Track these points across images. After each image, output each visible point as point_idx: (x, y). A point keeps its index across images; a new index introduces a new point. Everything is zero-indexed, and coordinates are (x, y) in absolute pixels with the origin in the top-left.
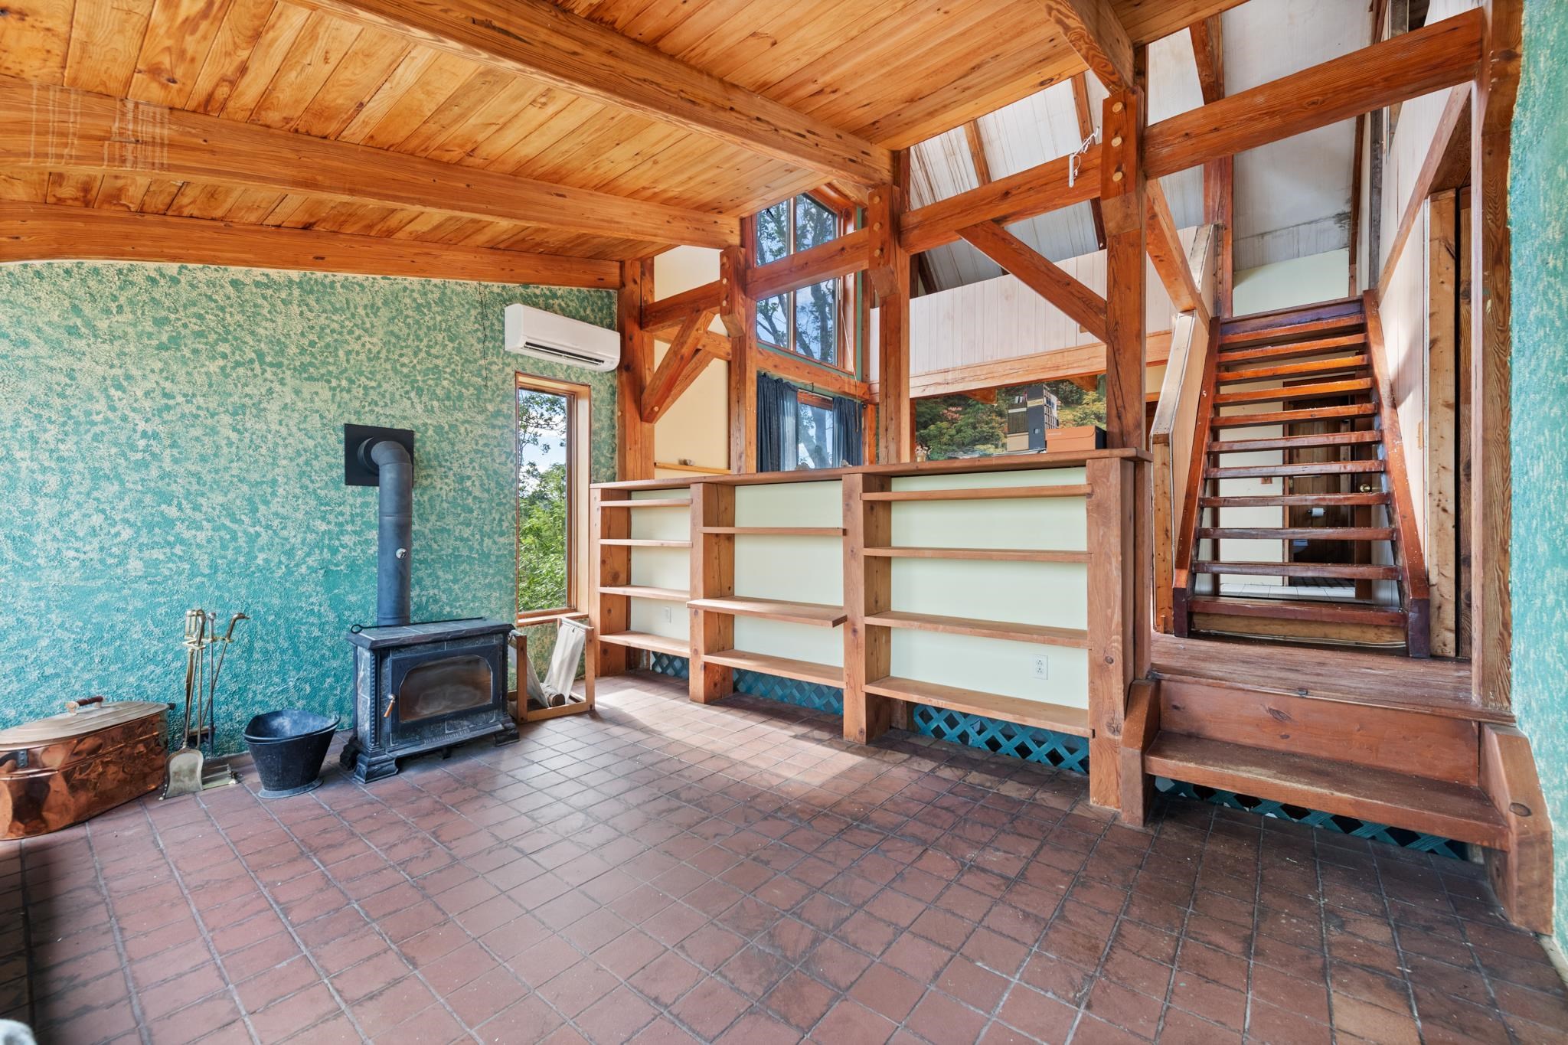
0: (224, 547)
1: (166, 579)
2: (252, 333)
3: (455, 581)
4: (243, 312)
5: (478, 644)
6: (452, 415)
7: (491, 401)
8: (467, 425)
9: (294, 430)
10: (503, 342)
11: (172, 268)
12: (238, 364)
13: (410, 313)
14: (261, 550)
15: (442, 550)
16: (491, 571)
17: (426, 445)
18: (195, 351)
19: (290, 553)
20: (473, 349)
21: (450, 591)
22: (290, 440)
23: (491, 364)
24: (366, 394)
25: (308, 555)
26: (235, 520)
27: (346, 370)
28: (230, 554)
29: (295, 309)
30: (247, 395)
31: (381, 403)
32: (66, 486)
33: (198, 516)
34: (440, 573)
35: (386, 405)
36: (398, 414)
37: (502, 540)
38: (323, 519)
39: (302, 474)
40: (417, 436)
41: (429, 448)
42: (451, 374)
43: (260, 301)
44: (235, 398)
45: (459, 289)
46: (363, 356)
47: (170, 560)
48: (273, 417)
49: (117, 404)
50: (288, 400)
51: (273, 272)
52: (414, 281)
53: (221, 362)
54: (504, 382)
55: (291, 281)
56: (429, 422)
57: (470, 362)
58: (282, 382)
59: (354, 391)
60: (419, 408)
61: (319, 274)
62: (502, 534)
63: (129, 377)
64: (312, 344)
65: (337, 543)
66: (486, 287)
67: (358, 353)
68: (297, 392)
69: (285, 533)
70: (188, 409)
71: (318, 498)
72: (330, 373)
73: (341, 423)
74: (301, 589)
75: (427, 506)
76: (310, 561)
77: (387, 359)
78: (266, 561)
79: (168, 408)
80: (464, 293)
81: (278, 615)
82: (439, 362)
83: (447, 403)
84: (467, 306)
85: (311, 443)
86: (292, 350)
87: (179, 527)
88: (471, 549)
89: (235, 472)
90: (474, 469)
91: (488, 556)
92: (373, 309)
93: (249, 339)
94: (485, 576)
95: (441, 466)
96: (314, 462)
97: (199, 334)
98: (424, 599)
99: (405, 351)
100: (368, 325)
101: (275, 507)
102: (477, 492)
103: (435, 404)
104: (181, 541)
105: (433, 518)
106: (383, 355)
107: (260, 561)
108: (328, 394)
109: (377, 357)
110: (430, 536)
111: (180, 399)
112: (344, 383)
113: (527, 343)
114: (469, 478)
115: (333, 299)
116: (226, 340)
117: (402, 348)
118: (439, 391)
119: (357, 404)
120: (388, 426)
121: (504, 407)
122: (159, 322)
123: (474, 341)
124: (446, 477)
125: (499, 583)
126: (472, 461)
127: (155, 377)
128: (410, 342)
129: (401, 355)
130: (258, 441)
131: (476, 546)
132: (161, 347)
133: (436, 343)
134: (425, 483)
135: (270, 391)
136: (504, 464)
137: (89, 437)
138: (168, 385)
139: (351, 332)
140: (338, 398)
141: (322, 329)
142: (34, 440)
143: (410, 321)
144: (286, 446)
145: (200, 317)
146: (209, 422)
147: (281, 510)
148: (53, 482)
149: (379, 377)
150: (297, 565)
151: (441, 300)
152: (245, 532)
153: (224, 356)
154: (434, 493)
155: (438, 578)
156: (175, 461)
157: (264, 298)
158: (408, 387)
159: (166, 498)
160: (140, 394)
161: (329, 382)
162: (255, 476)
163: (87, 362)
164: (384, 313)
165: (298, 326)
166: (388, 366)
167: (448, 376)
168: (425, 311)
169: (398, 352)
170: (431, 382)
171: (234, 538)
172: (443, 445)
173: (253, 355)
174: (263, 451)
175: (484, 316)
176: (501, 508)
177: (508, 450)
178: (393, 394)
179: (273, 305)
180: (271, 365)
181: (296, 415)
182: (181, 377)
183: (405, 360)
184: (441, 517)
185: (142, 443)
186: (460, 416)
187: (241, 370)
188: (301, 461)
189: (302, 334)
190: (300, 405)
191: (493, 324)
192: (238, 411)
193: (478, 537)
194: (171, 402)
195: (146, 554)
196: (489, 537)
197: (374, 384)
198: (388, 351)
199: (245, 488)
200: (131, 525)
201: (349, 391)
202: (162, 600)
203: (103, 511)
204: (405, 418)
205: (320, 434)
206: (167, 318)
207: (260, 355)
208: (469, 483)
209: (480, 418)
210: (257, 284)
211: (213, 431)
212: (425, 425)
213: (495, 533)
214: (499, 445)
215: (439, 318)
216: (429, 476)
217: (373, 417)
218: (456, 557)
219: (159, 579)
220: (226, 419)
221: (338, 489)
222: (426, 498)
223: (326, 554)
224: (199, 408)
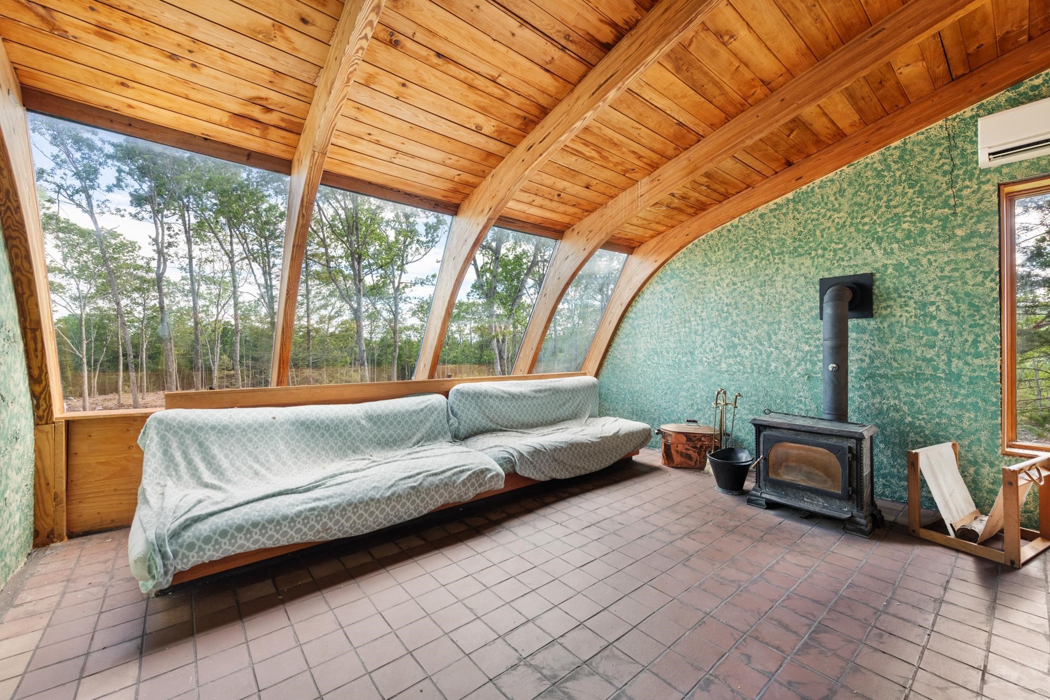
0: (757, 359)
1: (735, 373)
2: (769, 239)
3: (917, 396)
4: (765, 230)
6: (912, 252)
7: (960, 226)
8: (930, 256)
9: (790, 289)
10: (977, 162)
11: (735, 221)
12: (762, 259)
13: (871, 181)
14: (773, 361)
15: (902, 367)
16: (963, 391)
17: (886, 283)
18: (745, 259)
19: (788, 364)
20: (938, 184)
21: (912, 404)
22: (788, 296)
23: (961, 190)
24: (835, 255)
25: (798, 365)
26: (761, 344)
27: (821, 242)
28: (759, 362)
29: (791, 215)
30: (767, 275)
31: (848, 258)
32: (704, 330)
33: (746, 342)
34: (901, 387)
35: (850, 258)
36: (860, 262)
37: (978, 362)
38: (807, 343)
39: (795, 315)
40: (878, 276)
41: (888, 283)
42: (911, 216)
43: (773, 220)
44: (761, 278)
45: (921, 137)
46: (833, 229)
47: (736, 365)
48: (779, 284)
49: (718, 293)
50: (786, 272)
51: (778, 200)
52: (876, 155)
53: (755, 261)
54: (980, 201)
55: (788, 200)
56: (889, 262)
57: (934, 197)
58: (783, 263)
59: (826, 256)
60: (879, 253)
61: (804, 188)
62: (978, 355)
63: (722, 279)
64: (800, 233)
65: (815, 359)
66: (954, 119)
67: (829, 228)
68: (791, 266)
69: (785, 352)
70: (742, 288)
71: (803, 330)
72: (810, 247)
73: (817, 280)
74: (794, 387)
75: (887, 330)
76: (799, 369)
77: (852, 224)
78: (776, 368)
79: (735, 289)
80: (927, 138)
81: (782, 399)
82: (899, 210)
83: (907, 242)
84: (930, 149)
85: (799, 296)
86: (789, 241)
87: (739, 348)
88: (936, 369)
89: (761, 318)
90: (939, 294)
91: (959, 376)
92: (841, 192)
93: (768, 244)
94: (956, 395)
95: (900, 297)
96: (801, 307)
97: (746, 249)
98: (885, 407)
99: (866, 213)
100: (837, 206)
101: (780, 337)
102: (943, 316)
103: (895, 246)
104: (739, 355)
105: (893, 341)
106: (848, 223)
107: (772, 368)
108: (809, 262)
109: (843, 226)
110: (890, 356)
111: (739, 284)
112: (820, 252)
113: (990, 154)
114: (933, 303)
115: (813, 199)
116: (757, 248)
117: (864, 212)
118: (899, 235)
119: (828, 264)
120: (852, 273)
121: (982, 228)
122: (731, 250)
123: (939, 177)
124: (907, 305)
125: (975, 405)
126: (936, 288)
127: (730, 277)
128: (871, 204)
129: (863, 218)
130: (772, 300)
131: (942, 366)
132: (733, 261)
133: (896, 195)
134: (884, 312)
135: (777, 269)
136: (982, 284)
137: (709, 309)
138: (734, 279)
139: (824, 216)
140: (816, 263)
141: (806, 221)
142: (695, 312)
143: (871, 188)
144: (785, 300)
145: (746, 240)
146: (750, 293)
147: (783, 338)
148: (700, 328)
149: (845, 239)
150: (792, 371)
151: (901, 157)
152: (766, 351)
153: (756, 257)
154: (893, 320)
155: (899, 391)
156: (738, 315)
157: (775, 217)
158: (869, 240)
159: (735, 334)
160: (725, 286)
161: (810, 254)
162: (770, 320)
163: (709, 277)
164: (850, 191)
165: (792, 224)
166: (853, 229)
167: (908, 219)
168: (886, 173)
169: (860, 216)
170: (891, 229)
171: (761, 354)
172: (903, 279)
173: (769, 252)
174: (774, 305)
175: (950, 149)
176: (977, 330)
177: (987, 269)
178: (856, 249)
179: (779, 219)
180: (778, 254)
181: (791, 280)
182: (739, 274)
183: (866, 220)
184: (901, 339)
185: (726, 309)
186: (922, 249)
187: (764, 262)
188: (794, 307)
189: (795, 229)
190: (793, 273)
191: (964, 150)
192: (763, 284)
193: (944, 357)
194: (736, 287)
195: (727, 361)
196: (959, 358)
197: (841, 246)
198: (852, 219)
199: (766, 326)
200: (723, 347)
201: (823, 256)
202: (733, 383)
203: (714, 341)
204: (866, 264)
205: (805, 289)
206: (734, 246)
207: (772, 250)
208: (932, 309)
209: (947, 246)
210: (771, 211)
211: (752, 298)
212: (885, 266)
213: (968, 354)
214: (973, 266)
215: (898, 174)
216: (888, 306)
217: (840, 270)
218: (917, 375)
219: (732, 373)
220: (757, 290)
221: (815, 323)
222: (886, 325)
223: (809, 366)
224: (746, 287)
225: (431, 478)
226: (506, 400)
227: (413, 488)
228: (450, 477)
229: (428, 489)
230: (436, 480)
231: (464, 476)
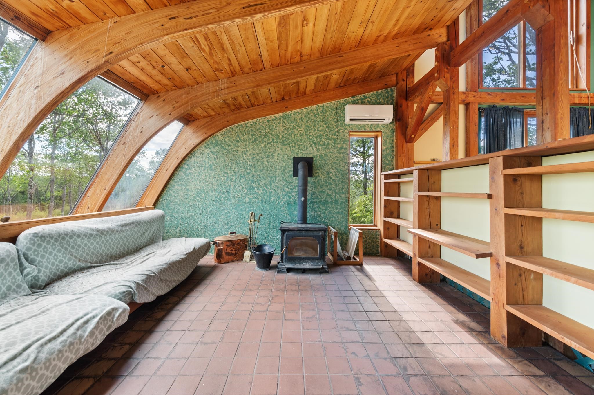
0: (264, 195)
1: (253, 203)
2: (272, 134)
3: (326, 210)
4: (269, 129)
5: (315, 233)
6: (325, 151)
7: (339, 143)
8: (331, 154)
9: (281, 161)
10: (344, 121)
11: (255, 120)
12: (268, 143)
13: (313, 118)
14: (272, 196)
15: (322, 198)
16: (339, 207)
17: (317, 162)
18: (259, 142)
19: (279, 198)
20: (333, 126)
21: (324, 213)
22: (280, 164)
23: (339, 130)
24: (299, 147)
25: (284, 198)
26: (267, 188)
27: (294, 140)
28: (266, 197)
29: (281, 124)
30: (270, 152)
31: (304, 150)
32: (236, 179)
33: (259, 187)
34: (321, 207)
35: (305, 150)
36: (308, 152)
37: (343, 196)
38: (287, 187)
39: (282, 174)
40: (314, 159)
41: (318, 163)
42: (325, 136)
43: (273, 124)
44: (267, 153)
45: (329, 105)
46: (299, 135)
47: (254, 198)
48: (276, 157)
49: (245, 158)
50: (279, 152)
51: (276, 115)
52: (314, 107)
53: (265, 144)
54: (344, 136)
55: (281, 117)
56: (318, 154)
57: (332, 131)
58: (278, 147)
59: (296, 147)
60: (315, 149)
61: (287, 112)
62: (343, 193)
63: (247, 151)
64: (285, 134)
65: (291, 195)
66: (338, 102)
67: (297, 134)
68: (281, 149)
69: (278, 192)
70: (258, 157)
71: (286, 181)
72: (290, 142)
73: (292, 158)
74: (282, 209)
75: (317, 183)
76: (284, 200)
77: (306, 135)
78: (274, 200)
79: (254, 158)
80: (330, 106)
81: (276, 216)
82: (322, 133)
83: (324, 146)
84: (331, 111)
85: (284, 164)
86: (281, 137)
87: (256, 189)
88: (332, 199)
89: (267, 174)
90: (333, 169)
91: (338, 201)
92: (302, 119)
93: (271, 136)
94: (337, 209)
95: (321, 169)
96: (285, 170)
97: (260, 137)
98: (316, 215)
99: (311, 131)
100: (300, 125)
101: (276, 184)
102: (334, 178)
103: (320, 147)
104: (256, 193)
105: (319, 187)
106: (304, 134)
107: (272, 200)
108: (289, 149)
109: (303, 135)
110: (318, 193)
111: (256, 155)
112: (293, 145)
113: (350, 119)
114: (331, 173)
115: (291, 119)
116: (266, 137)
117: (310, 130)
118: (321, 143)
119: (297, 151)
120: (305, 157)
121: (344, 145)
122: (253, 135)
123: (333, 123)
124: (323, 173)
125: (342, 212)
126: (332, 166)
127: (251, 150)
128: (312, 128)
129: (310, 133)
130: (272, 165)
131: (333, 197)
132: (253, 142)
133: (321, 126)
134: (316, 175)
135: (275, 150)
136: (344, 167)
137: (240, 167)
138: (254, 152)
139: (295, 128)
140: (292, 150)
141: (288, 129)
142: (231, 168)
143: (312, 121)
144: (278, 166)
145: (260, 132)
146: (262, 160)
147: (277, 185)
148: (234, 178)
149: (303, 141)
150: (281, 201)
151: (322, 111)
152: (269, 191)
153: (265, 142)
154: (319, 178)
155: (320, 208)
156: (255, 172)
157: (274, 123)
158: (311, 143)
159: (253, 182)
160: (249, 155)
161: (289, 145)
162: (271, 175)
163: (240, 148)
164: (305, 120)
165: (282, 129)
166: (306, 137)
167: (324, 137)
168: (317, 116)
169: (309, 132)
170: (319, 140)
171: (267, 193)
172: (322, 161)
173: (272, 140)
174: (273, 168)
175: (337, 113)
176: (343, 184)
177: (346, 161)
178: (307, 146)
179: (276, 125)
180: (276, 142)
181: (281, 156)
182: (257, 149)
183: (311, 134)
184: (321, 187)
185: (249, 167)
186: (328, 150)
187: (269, 145)
188: (282, 170)
189: (283, 132)
190: (282, 153)
191: (340, 115)
192: (268, 157)
193: (334, 194)
194: (254, 156)
195: (249, 197)
196: (338, 194)
197: (301, 144)
198: (306, 132)
199: (269, 178)
200: (247, 189)
201: (295, 147)
202: (252, 209)
203: (242, 185)
204: (310, 153)
205: (287, 161)
206: (254, 134)
207: (273, 140)
208: (331, 175)
209: (335, 150)
210: (273, 120)
211: (262, 163)
212: (317, 155)
213: (340, 193)
214: (342, 160)
215: (322, 117)
216: (318, 172)
217: (301, 155)
218: (326, 201)
219: (251, 203)
220: (265, 159)
221: (291, 178)
222: (317, 180)
223: (288, 199)
224: (260, 157)
225: (49, 346)
226: (95, 237)
227: (24, 370)
228: (74, 334)
229: (48, 360)
230: (57, 345)
231: (91, 326)
